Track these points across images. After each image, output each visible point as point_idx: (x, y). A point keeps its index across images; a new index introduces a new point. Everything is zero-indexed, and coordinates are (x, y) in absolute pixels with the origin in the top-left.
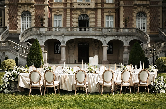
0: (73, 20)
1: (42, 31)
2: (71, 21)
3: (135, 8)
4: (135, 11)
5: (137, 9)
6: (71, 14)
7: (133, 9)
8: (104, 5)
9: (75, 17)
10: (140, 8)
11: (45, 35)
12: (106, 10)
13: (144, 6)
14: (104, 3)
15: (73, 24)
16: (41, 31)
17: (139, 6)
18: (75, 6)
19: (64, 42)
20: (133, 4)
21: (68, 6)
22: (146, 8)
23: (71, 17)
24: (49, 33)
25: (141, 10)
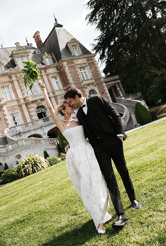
0: (31, 114)
1: (20, 130)
2: (31, 116)
3: (86, 88)
4: (86, 91)
5: (87, 89)
6: (28, 109)
7: (85, 89)
8: (55, 93)
9: (33, 111)
10: (89, 86)
11: (24, 133)
12: (58, 97)
13: (92, 84)
14: (54, 90)
15: (33, 118)
16: (18, 130)
17: (88, 85)
18: (30, 99)
19: (45, 135)
20: (83, 85)
21: (22, 101)
22: (93, 86)
23: (29, 112)
24: (27, 129)
25: (90, 88)
